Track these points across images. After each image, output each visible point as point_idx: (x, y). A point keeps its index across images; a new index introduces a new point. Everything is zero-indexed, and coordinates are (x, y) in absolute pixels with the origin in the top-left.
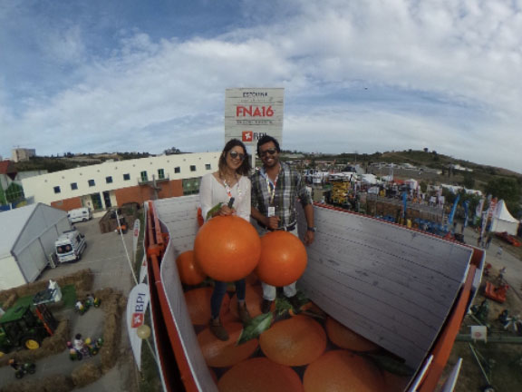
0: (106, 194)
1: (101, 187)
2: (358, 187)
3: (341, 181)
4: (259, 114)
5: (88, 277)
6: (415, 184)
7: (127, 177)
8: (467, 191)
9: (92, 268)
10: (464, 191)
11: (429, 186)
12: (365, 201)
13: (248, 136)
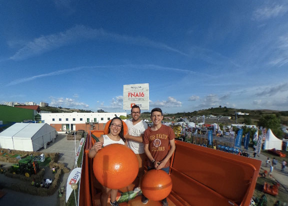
0: (72, 125)
1: (70, 122)
2: (186, 130)
4: (138, 96)
6: (216, 126)
7: (81, 119)
8: (247, 126)
10: (245, 127)
11: (224, 126)
12: (190, 137)
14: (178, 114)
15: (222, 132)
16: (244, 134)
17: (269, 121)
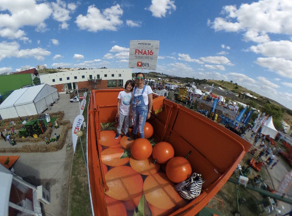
0: (74, 84)
1: (72, 81)
4: (146, 53)
6: (222, 99)
7: (83, 77)
11: (230, 100)
13: (140, 64)
14: (187, 78)
16: (246, 113)
17: (274, 111)
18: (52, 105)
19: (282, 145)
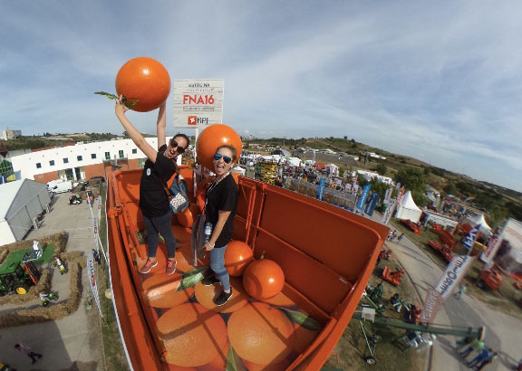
0: (78, 170)
1: (73, 164)
3: (270, 164)
4: (202, 101)
5: (64, 238)
6: (334, 167)
7: (94, 156)
8: (379, 177)
9: (67, 230)
10: (376, 178)
11: (346, 172)
13: (193, 120)
15: (339, 182)
16: (371, 189)
17: (413, 178)
18: (40, 218)
19: (431, 230)
